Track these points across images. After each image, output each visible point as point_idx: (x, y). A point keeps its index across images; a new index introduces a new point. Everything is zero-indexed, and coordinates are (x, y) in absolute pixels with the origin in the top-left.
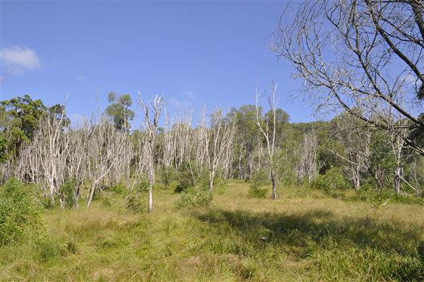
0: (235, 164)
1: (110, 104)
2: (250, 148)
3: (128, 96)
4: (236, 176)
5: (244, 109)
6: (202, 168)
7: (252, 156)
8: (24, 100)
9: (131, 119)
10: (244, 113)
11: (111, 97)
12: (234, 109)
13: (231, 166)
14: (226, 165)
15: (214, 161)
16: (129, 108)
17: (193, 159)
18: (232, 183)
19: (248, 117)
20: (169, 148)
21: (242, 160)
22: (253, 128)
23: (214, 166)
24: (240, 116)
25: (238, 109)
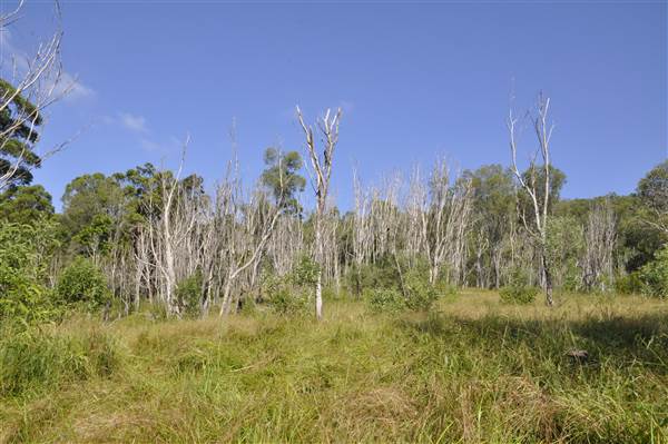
0: (470, 264)
1: (268, 167)
2: (496, 237)
3: (296, 154)
4: (473, 284)
5: (483, 172)
6: (416, 260)
7: (500, 249)
8: (144, 171)
9: (301, 190)
10: (483, 179)
11: (269, 157)
12: (467, 173)
13: (464, 266)
14: (457, 263)
15: (437, 250)
16: (297, 173)
17: (400, 246)
18: (466, 291)
19: (492, 184)
20: (362, 235)
21: (482, 256)
22: (501, 201)
23: (436, 259)
24: (477, 184)
25: (473, 172)
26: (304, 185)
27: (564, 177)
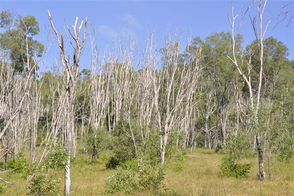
0: (199, 125)
2: (223, 100)
4: (201, 144)
5: (212, 39)
6: (148, 130)
7: (226, 112)
9: (39, 56)
10: (213, 46)
12: (197, 40)
13: (193, 128)
14: (186, 126)
15: (167, 120)
16: (34, 38)
17: (134, 116)
18: (194, 153)
19: (220, 52)
20: (99, 100)
21: (209, 118)
22: (227, 69)
23: (166, 128)
24: (206, 51)
25: (204, 40)
26: (41, 50)
27: (285, 49)
